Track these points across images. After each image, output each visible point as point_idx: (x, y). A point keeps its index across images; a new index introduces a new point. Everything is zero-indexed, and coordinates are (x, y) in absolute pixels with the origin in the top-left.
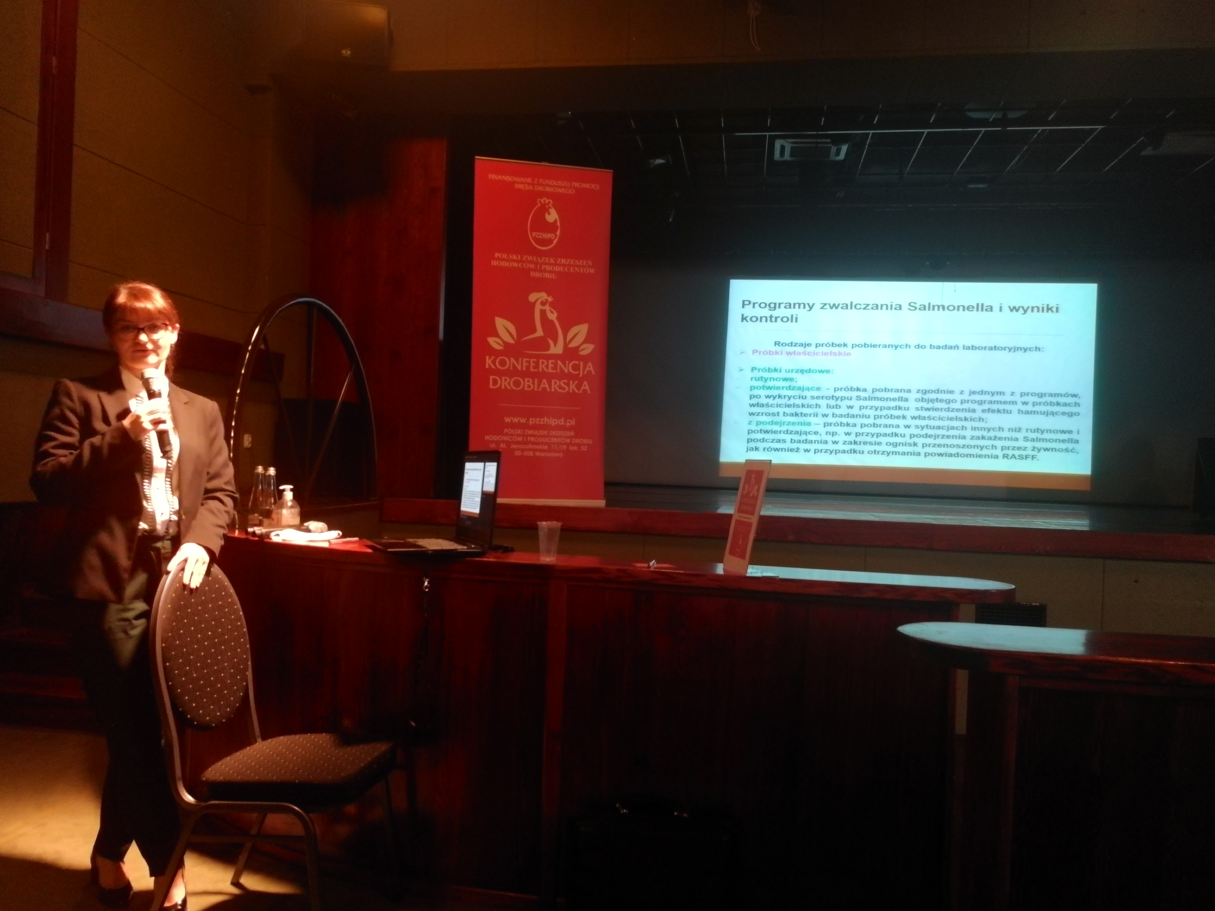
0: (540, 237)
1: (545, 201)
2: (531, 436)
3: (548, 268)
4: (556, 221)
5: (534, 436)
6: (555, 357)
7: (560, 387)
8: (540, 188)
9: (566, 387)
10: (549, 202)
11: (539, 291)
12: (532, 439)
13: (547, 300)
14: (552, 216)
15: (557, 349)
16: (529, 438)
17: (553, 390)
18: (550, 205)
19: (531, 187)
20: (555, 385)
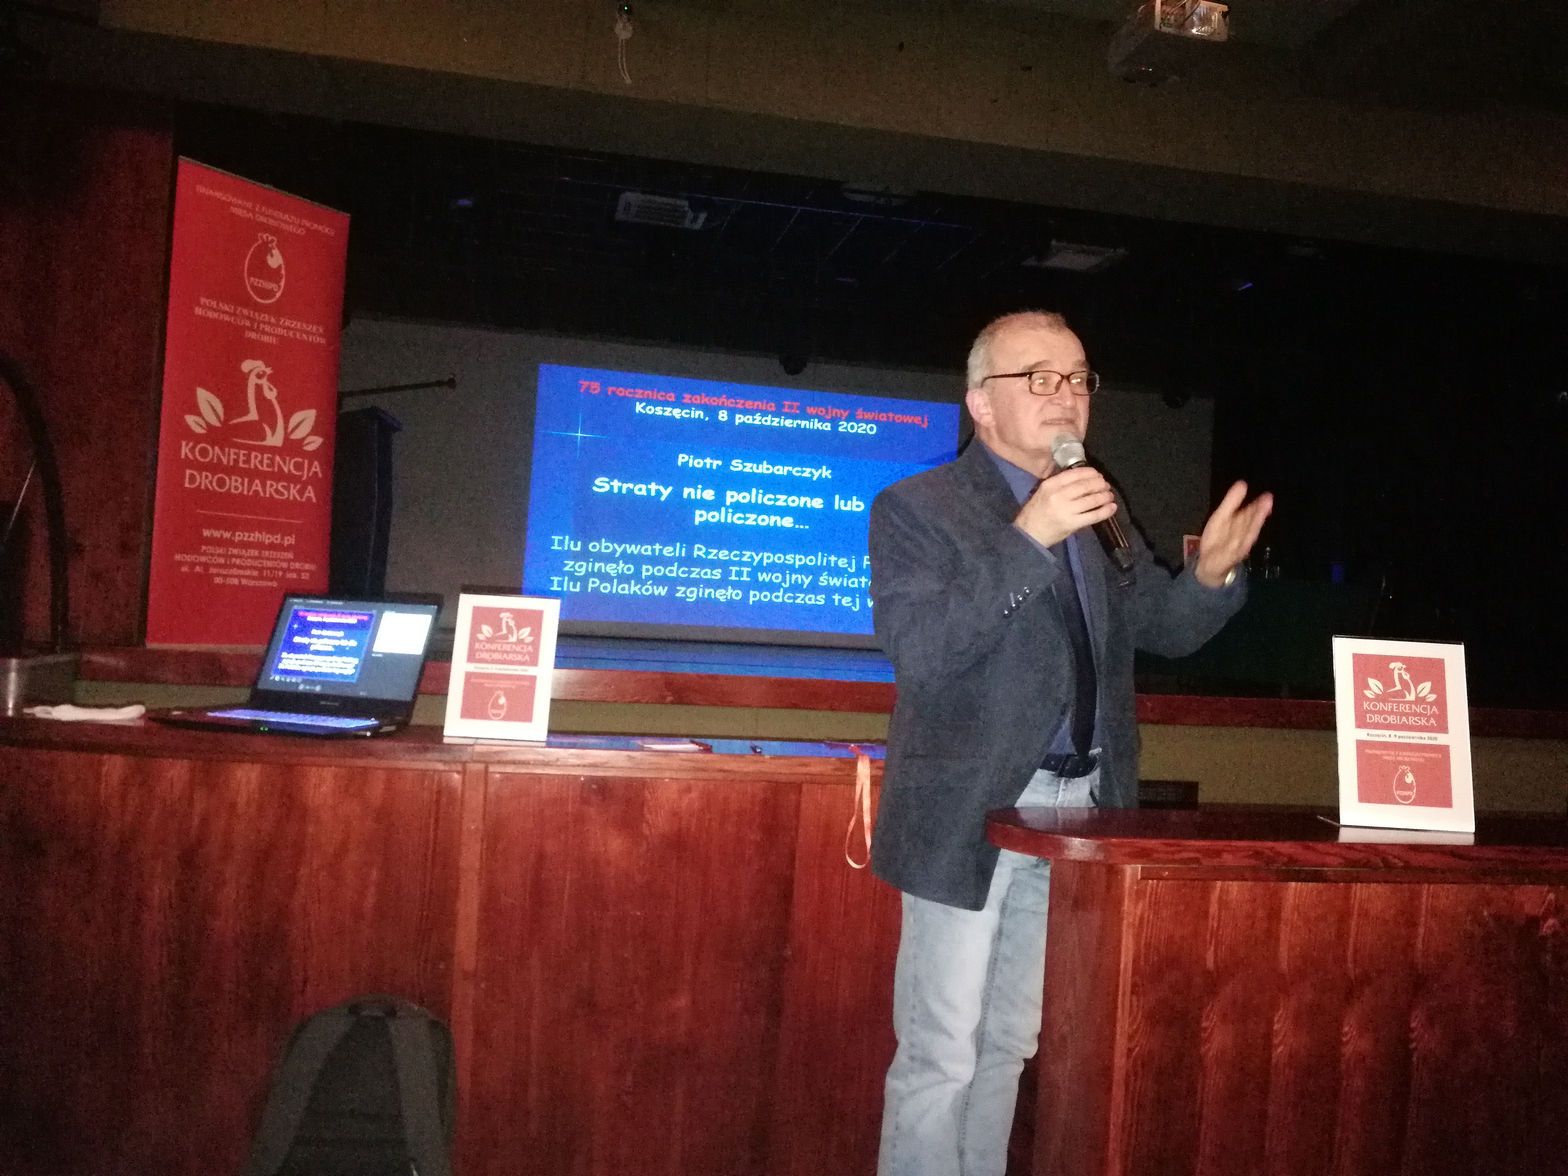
0: (260, 285)
1: (267, 237)
2: (236, 557)
3: (267, 329)
4: (280, 267)
5: (241, 557)
6: (273, 450)
7: (277, 491)
8: (262, 219)
9: (286, 493)
10: (272, 241)
11: (254, 358)
12: (238, 561)
13: (264, 373)
14: (275, 260)
15: (275, 439)
16: (234, 560)
17: (268, 495)
18: (274, 244)
19: (251, 215)
20: (271, 489)
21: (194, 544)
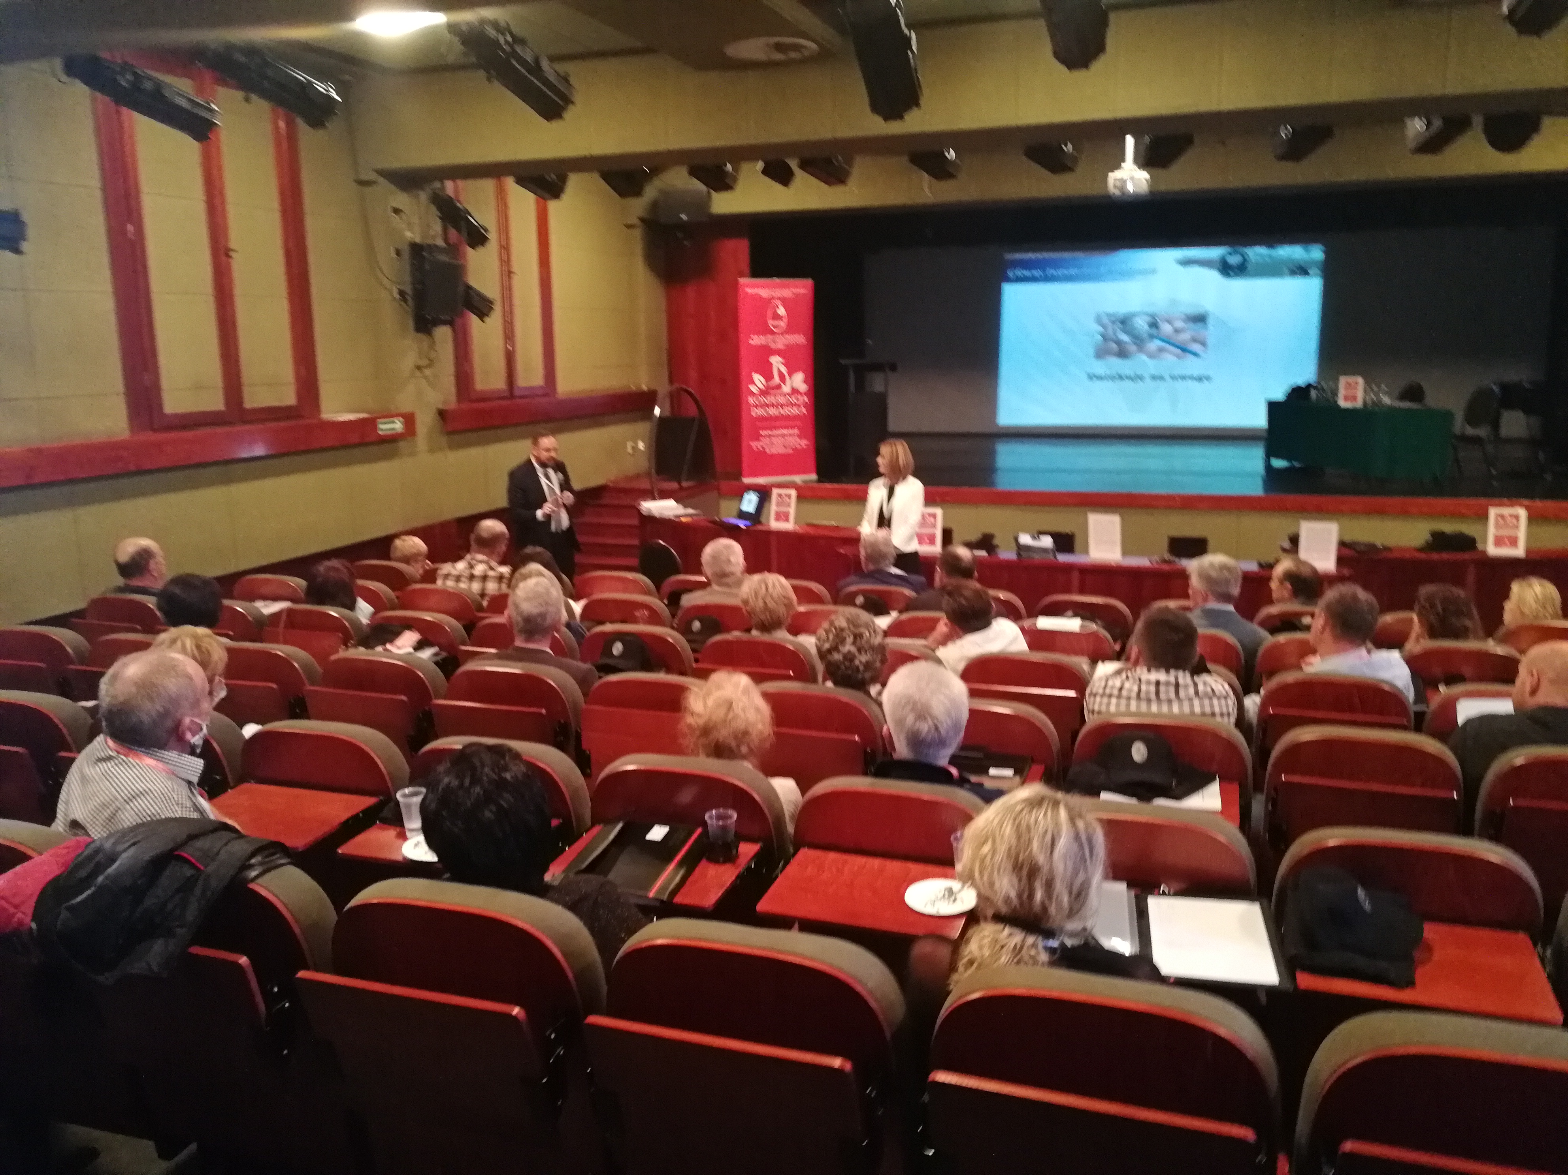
0: (775, 324)
1: (777, 302)
3: (780, 341)
4: (783, 313)
6: (786, 394)
7: (789, 411)
8: (773, 294)
9: (793, 411)
10: (779, 302)
11: (775, 356)
13: (780, 361)
15: (786, 389)
17: (785, 413)
18: (780, 304)
19: (768, 293)
20: (786, 411)
21: (757, 437)
